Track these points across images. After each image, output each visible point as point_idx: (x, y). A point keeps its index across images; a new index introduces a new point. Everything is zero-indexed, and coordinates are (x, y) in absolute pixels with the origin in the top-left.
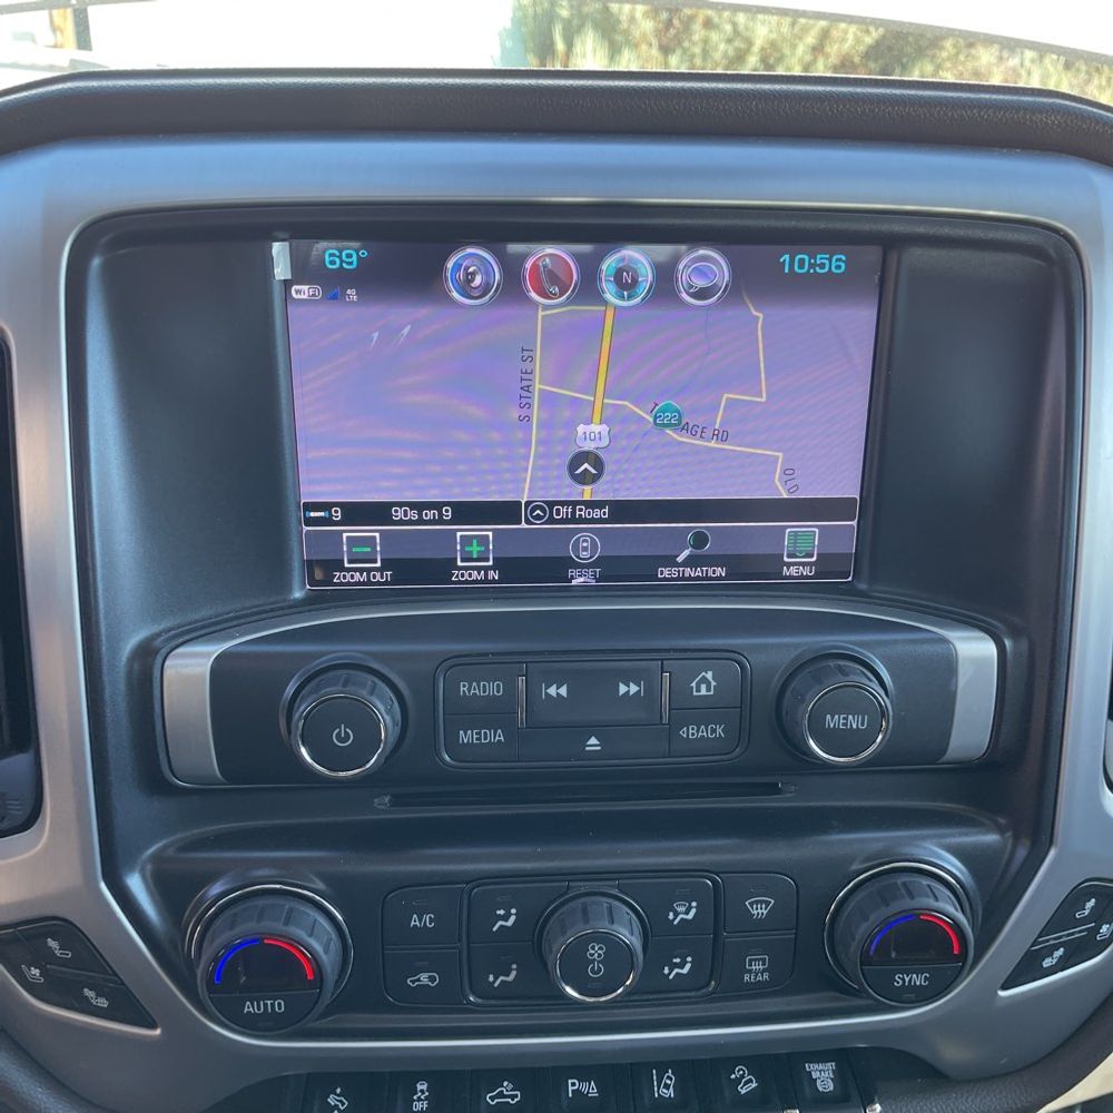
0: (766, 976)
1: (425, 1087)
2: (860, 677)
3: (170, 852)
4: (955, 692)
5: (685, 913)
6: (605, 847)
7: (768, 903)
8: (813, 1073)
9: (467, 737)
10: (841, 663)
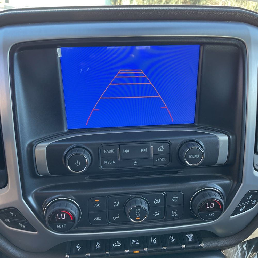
0: (177, 215)
1: (99, 243)
2: (197, 146)
4: (219, 148)
5: (158, 201)
6: (139, 187)
7: (177, 198)
8: (188, 237)
9: (106, 162)
10: (192, 143)
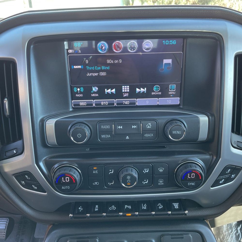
0: (163, 184)
1: (97, 206)
2: (179, 123)
3: (47, 159)
4: (200, 127)
5: (146, 171)
6: (130, 158)
7: (163, 169)
8: (174, 205)
9: (103, 136)
10: (176, 121)
